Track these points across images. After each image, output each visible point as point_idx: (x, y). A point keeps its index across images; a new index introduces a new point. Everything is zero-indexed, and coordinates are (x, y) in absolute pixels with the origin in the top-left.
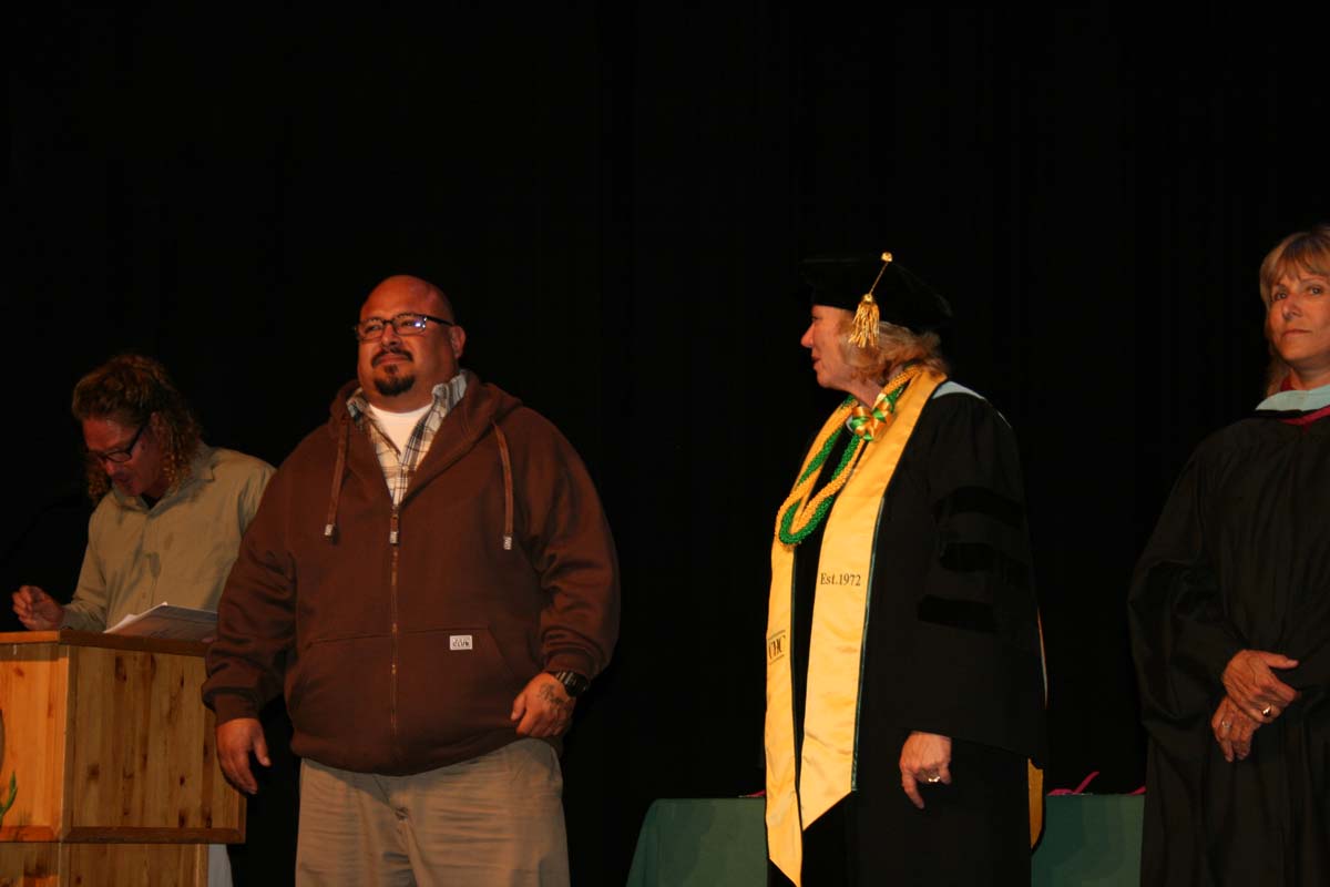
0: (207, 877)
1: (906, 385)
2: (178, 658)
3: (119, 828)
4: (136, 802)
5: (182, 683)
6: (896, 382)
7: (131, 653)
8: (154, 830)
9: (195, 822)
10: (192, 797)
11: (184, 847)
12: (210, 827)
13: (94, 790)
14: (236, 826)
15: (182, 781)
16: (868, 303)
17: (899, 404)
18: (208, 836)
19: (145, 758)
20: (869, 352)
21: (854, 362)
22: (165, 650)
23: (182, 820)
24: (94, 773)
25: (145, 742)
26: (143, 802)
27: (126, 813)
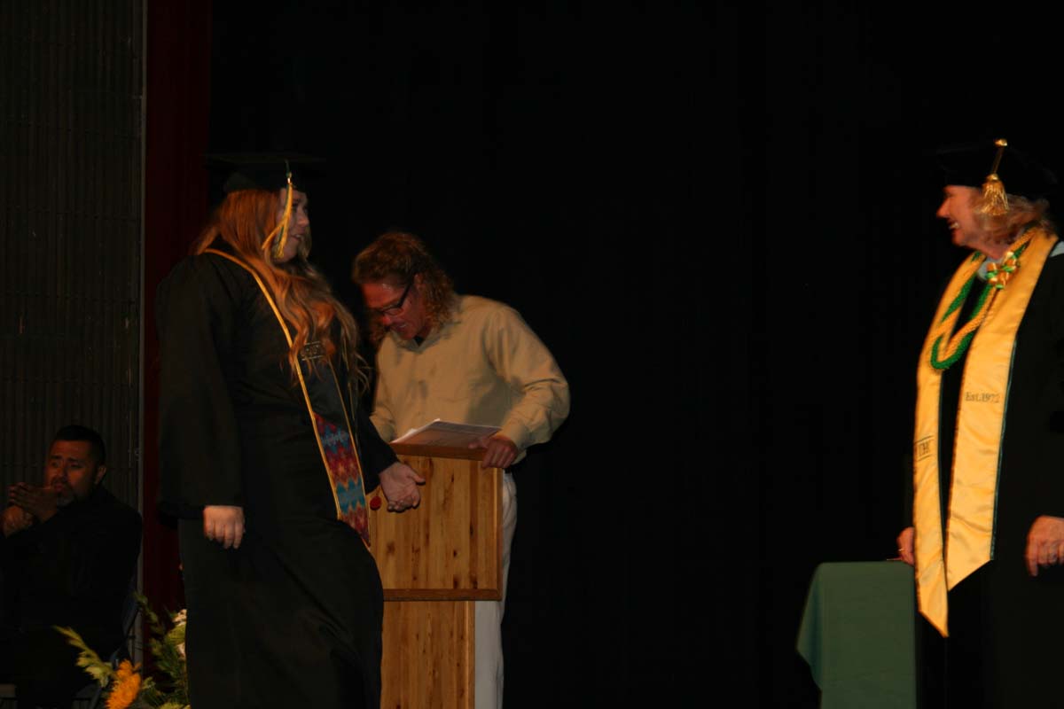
0: (474, 626)
1: (1027, 244)
2: (449, 460)
3: (411, 590)
4: (422, 569)
5: (453, 480)
6: (1019, 242)
7: (416, 457)
8: (434, 591)
9: (465, 584)
10: (462, 565)
11: (457, 603)
12: (476, 588)
13: (392, 561)
14: (495, 587)
15: (455, 554)
16: (994, 181)
17: (1023, 259)
18: (476, 594)
19: (427, 536)
20: (998, 220)
21: (987, 228)
22: (439, 455)
23: (456, 583)
24: (391, 548)
25: (427, 524)
26: (427, 571)
27: (415, 578)
